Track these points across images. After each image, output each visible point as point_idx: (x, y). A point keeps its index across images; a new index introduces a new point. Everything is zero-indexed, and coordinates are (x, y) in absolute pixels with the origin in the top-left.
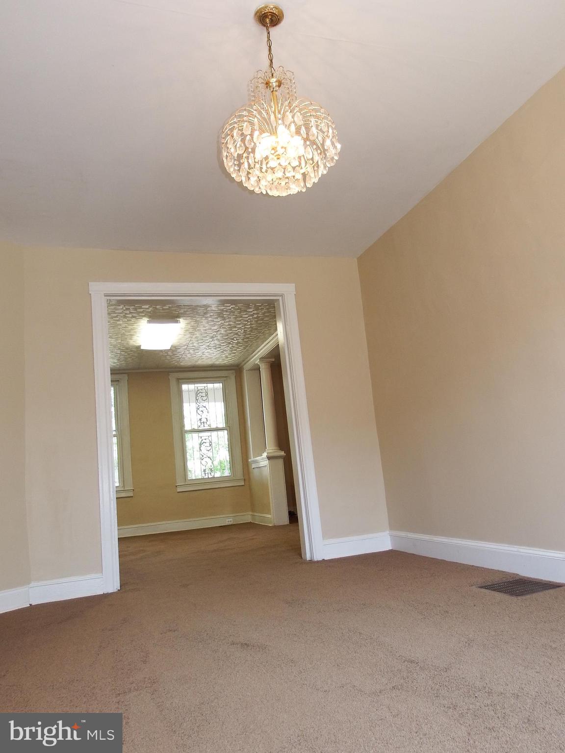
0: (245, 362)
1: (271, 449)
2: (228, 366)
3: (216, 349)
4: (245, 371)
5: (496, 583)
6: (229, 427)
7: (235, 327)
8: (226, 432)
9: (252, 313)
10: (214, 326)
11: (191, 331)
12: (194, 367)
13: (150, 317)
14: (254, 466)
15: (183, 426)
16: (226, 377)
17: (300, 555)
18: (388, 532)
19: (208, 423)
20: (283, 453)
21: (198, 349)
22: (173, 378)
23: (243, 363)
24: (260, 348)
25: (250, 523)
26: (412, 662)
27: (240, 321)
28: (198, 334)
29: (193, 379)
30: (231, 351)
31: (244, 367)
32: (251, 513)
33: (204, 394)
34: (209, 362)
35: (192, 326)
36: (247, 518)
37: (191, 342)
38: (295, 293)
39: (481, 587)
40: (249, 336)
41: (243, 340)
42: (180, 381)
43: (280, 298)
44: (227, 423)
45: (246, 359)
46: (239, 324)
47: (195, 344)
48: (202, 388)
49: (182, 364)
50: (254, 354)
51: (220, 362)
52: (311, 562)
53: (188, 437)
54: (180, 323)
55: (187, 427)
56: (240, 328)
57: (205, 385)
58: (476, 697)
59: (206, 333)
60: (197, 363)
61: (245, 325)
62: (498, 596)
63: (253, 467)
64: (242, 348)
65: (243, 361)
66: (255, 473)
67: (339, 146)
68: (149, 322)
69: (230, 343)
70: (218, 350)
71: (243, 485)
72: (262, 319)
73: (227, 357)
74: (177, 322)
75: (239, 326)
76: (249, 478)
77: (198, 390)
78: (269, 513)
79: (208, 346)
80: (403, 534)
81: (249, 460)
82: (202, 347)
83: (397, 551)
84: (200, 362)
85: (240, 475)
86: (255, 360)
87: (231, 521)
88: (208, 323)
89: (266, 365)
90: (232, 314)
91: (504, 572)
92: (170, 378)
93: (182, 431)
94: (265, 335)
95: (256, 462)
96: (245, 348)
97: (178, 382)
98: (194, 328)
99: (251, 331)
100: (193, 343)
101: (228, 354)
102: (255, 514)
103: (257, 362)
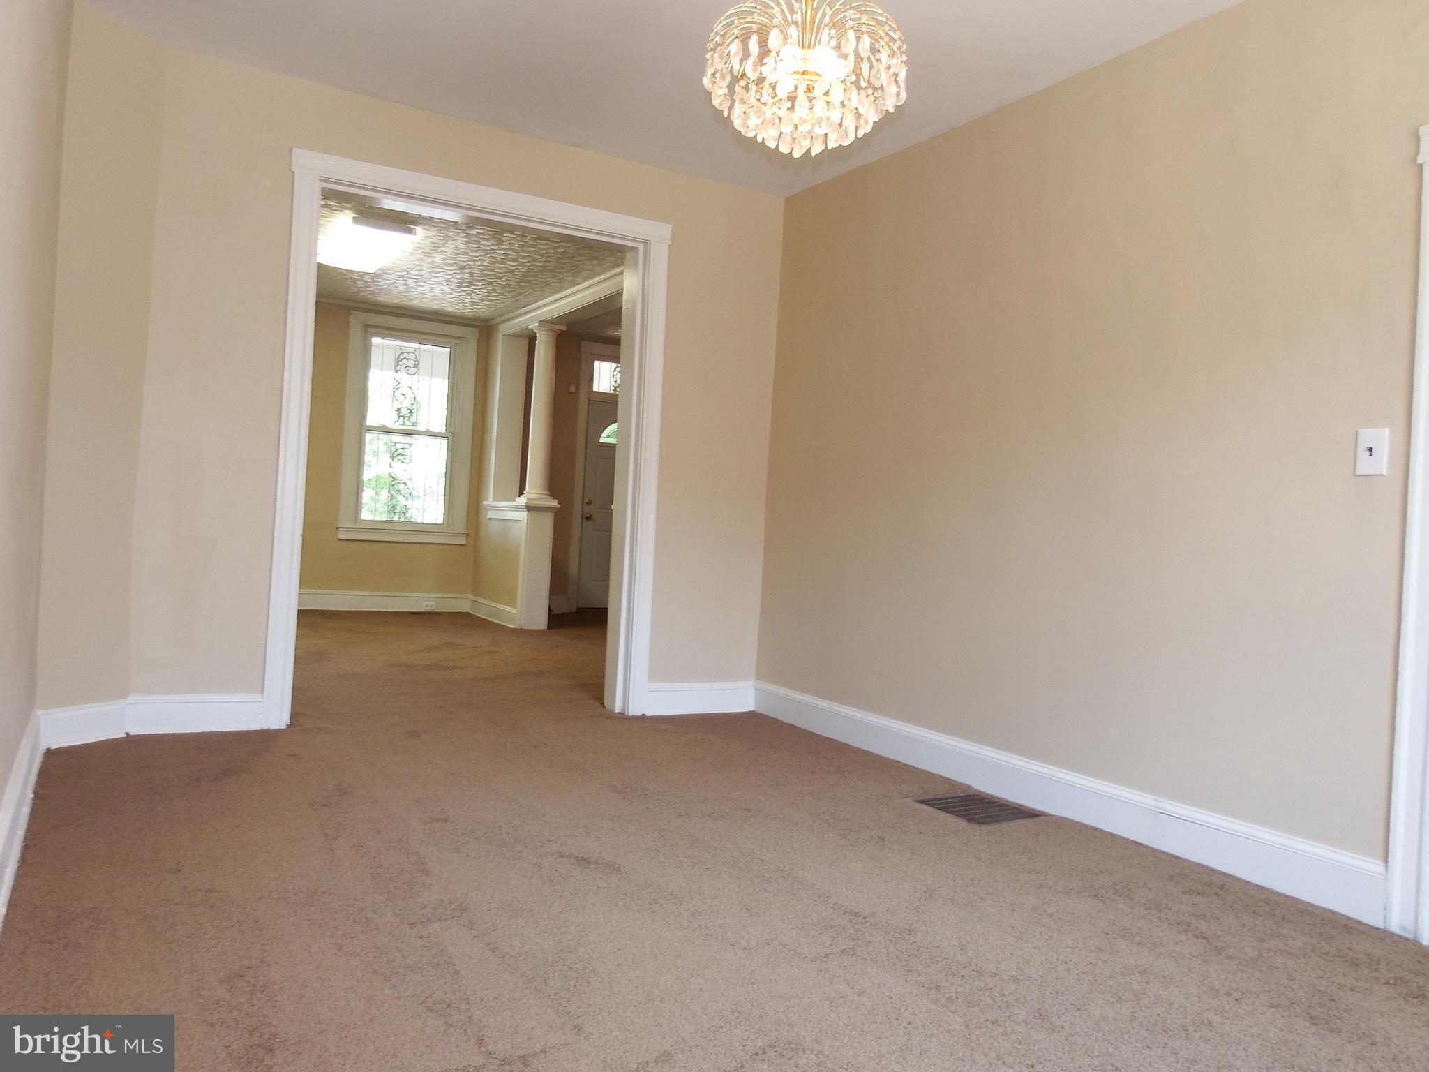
0: (503, 318)
1: (534, 492)
2: (469, 319)
3: (459, 287)
4: (500, 336)
5: (940, 797)
6: (451, 435)
7: (514, 260)
8: (445, 441)
9: (558, 245)
10: (476, 251)
11: (426, 251)
12: (399, 307)
13: (358, 212)
14: (491, 514)
15: (363, 417)
16: (459, 338)
17: (600, 699)
18: (752, 683)
19: (413, 419)
20: (554, 503)
21: (425, 282)
22: (356, 320)
23: (499, 320)
24: (544, 302)
25: (467, 614)
26: (856, 914)
27: (529, 252)
28: (438, 258)
29: (395, 329)
30: (487, 296)
31: (501, 327)
32: (470, 596)
33: (411, 363)
34: (435, 306)
35: (434, 243)
36: (462, 603)
37: (418, 268)
38: (670, 244)
39: (921, 802)
40: (532, 279)
41: (518, 282)
42: (370, 329)
43: (641, 247)
44: (450, 425)
45: (506, 314)
46: (524, 257)
47: (423, 273)
48: (409, 350)
49: (380, 299)
50: (529, 308)
51: (457, 309)
52: (623, 717)
53: (368, 436)
54: (415, 234)
55: (371, 420)
56: (523, 264)
57: (417, 346)
58: (963, 976)
59: (455, 259)
60: (411, 303)
61: (535, 260)
62: (953, 821)
63: (489, 517)
64: (509, 295)
65: (501, 316)
66: (491, 529)
67: (904, 95)
68: (356, 220)
69: (490, 283)
70: (463, 291)
71: (463, 545)
72: (571, 258)
73: (473, 304)
74: (410, 231)
75: (522, 260)
76: (477, 534)
77: (402, 354)
78: (512, 603)
79: (448, 280)
80: (782, 691)
81: (484, 503)
82: (436, 280)
83: (765, 716)
84: (417, 303)
85: (460, 526)
86: (531, 320)
87: (431, 606)
88: (467, 243)
89: (549, 335)
90: (519, 238)
91: (950, 780)
92: (350, 320)
93: (361, 426)
94: (564, 283)
95: (494, 508)
96: (514, 297)
97: (366, 331)
98: (435, 247)
99: (541, 272)
100: (420, 270)
101: (479, 300)
102: (480, 600)
103: (533, 326)
